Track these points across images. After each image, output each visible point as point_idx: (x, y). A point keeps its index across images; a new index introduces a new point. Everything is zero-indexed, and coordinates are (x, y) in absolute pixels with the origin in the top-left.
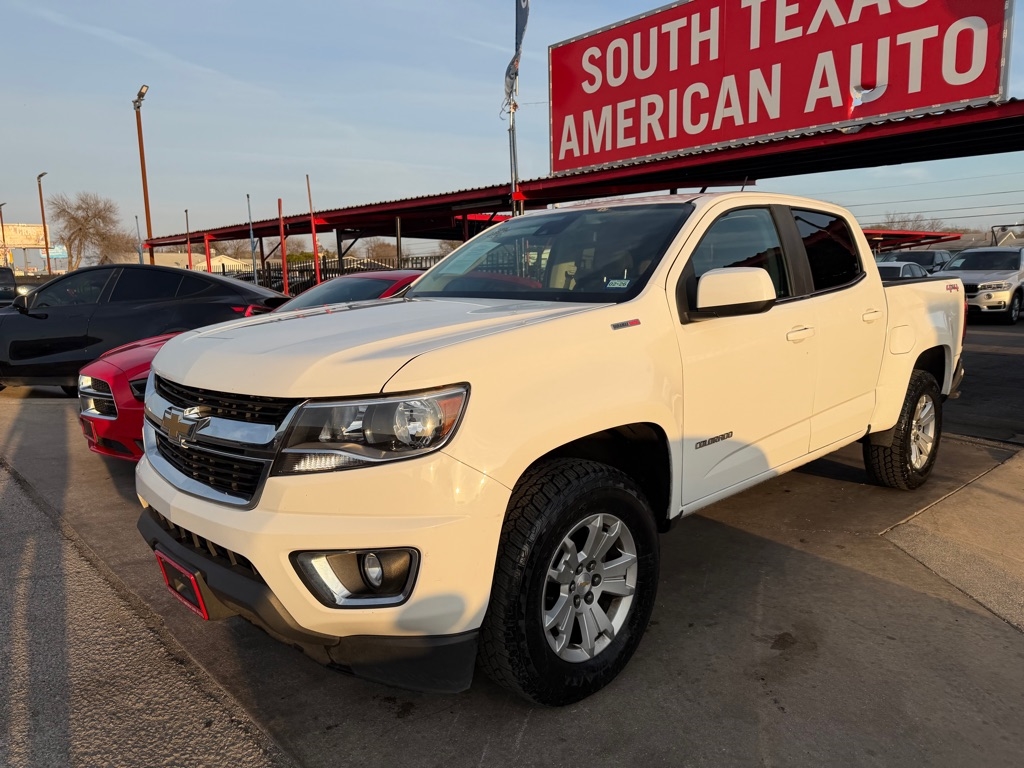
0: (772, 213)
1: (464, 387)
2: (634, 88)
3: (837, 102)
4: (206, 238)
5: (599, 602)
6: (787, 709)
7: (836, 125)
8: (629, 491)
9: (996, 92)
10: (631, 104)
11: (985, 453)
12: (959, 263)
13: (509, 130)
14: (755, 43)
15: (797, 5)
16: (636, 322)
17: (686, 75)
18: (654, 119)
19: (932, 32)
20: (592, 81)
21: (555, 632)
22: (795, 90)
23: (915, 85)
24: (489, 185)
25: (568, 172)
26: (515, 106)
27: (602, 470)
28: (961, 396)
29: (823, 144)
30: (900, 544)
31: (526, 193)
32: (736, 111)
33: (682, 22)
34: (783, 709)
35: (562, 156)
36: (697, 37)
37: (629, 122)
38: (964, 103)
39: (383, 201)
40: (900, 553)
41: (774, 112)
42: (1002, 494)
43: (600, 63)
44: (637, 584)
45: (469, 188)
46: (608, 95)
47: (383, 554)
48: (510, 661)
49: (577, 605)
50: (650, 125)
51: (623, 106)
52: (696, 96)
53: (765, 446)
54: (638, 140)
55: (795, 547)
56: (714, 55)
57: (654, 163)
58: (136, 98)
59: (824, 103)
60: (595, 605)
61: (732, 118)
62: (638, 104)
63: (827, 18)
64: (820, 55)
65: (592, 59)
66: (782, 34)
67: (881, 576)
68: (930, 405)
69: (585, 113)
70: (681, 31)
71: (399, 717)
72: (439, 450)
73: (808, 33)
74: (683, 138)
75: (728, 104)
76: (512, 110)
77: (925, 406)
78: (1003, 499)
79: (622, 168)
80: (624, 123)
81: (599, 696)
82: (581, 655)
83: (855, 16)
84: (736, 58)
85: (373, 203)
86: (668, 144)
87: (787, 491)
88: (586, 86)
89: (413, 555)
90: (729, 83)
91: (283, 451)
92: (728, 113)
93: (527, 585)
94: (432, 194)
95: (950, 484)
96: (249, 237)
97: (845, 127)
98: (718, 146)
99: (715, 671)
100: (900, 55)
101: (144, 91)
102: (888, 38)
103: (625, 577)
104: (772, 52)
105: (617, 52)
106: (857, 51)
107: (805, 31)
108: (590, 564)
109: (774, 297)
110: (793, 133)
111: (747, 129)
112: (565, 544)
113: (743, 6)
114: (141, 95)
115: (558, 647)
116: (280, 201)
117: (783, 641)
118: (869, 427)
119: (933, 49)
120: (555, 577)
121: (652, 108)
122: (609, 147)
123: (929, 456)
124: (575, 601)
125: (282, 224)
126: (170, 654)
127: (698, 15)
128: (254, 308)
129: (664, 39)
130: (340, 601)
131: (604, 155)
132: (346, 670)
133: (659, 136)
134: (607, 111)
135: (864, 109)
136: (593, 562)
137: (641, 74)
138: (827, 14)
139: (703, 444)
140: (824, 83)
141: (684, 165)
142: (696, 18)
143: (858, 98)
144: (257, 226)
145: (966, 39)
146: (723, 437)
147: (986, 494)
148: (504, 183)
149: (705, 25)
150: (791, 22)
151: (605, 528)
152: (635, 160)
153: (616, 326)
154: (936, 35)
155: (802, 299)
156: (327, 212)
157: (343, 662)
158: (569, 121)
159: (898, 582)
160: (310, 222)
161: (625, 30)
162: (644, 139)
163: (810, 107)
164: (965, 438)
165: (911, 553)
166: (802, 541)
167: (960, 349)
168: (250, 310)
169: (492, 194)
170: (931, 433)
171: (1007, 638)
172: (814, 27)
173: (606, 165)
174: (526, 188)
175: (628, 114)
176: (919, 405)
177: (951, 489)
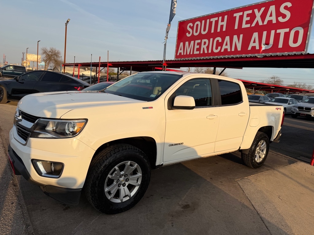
0: (210, 81)
1: (86, 120)
2: (201, 37)
3: (257, 48)
4: (79, 65)
5: (127, 186)
6: (174, 226)
7: (256, 55)
8: (140, 156)
9: (304, 51)
10: (199, 41)
11: (287, 161)
12: (307, 101)
13: (164, 45)
14: (236, 27)
15: (249, 18)
16: (152, 108)
17: (216, 35)
18: (205, 47)
19: (287, 30)
20: (189, 33)
21: (109, 193)
22: (246, 43)
23: (280, 45)
24: (157, 60)
25: (179, 59)
26: (167, 38)
27: (132, 149)
28: (279, 142)
29: (252, 60)
30: (241, 184)
31: (167, 64)
32: (228, 47)
33: (216, 19)
34: (173, 225)
35: (178, 54)
36: (220, 24)
37: (198, 47)
38: (294, 53)
39: (128, 61)
40: (238, 187)
41: (239, 49)
42: (283, 174)
43: (192, 28)
44: (141, 183)
45: (151, 60)
46: (193, 38)
47: (55, 164)
48: (92, 199)
49: (119, 187)
50: (204, 48)
51: (197, 41)
52: (218, 41)
53: (196, 149)
54: (200, 52)
55: (208, 180)
56: (224, 29)
57: (203, 59)
58: (66, 22)
59: (254, 48)
60: (126, 187)
61: (227, 49)
62: (201, 41)
63: (257, 22)
64: (254, 33)
65: (190, 27)
66: (244, 26)
67: (228, 193)
68: (265, 143)
69: (186, 42)
70: (216, 21)
71: (64, 210)
72: (74, 137)
73: (252, 26)
74: (213, 53)
75: (226, 45)
76: (166, 39)
77: (263, 144)
78: (283, 176)
79: (194, 60)
80: (197, 47)
81: (122, 213)
82: (118, 201)
83: (265, 23)
84: (230, 31)
85: (125, 61)
86: (208, 54)
87: (217, 163)
88: (187, 34)
89: (62, 165)
90: (227, 38)
91: (34, 131)
92: (226, 47)
93: (99, 178)
94: (141, 61)
95: (269, 168)
96: (90, 66)
97: (259, 56)
98: (222, 57)
99: (160, 212)
100: (277, 36)
101: (68, 20)
102: (274, 30)
103: (137, 181)
104: (240, 31)
105: (197, 25)
106: (265, 33)
107: (251, 25)
108: (125, 175)
109: (195, 106)
110: (244, 55)
111: (231, 53)
112: (115, 168)
113: (234, 16)
114: (68, 22)
115: (109, 198)
116: (100, 57)
117: (186, 207)
118: (240, 147)
119: (287, 35)
120: (110, 178)
121: (205, 43)
122: (191, 53)
123: (263, 159)
124: (118, 185)
125: (100, 64)
126: (13, 183)
127: (221, 17)
128: (80, 88)
129: (211, 23)
130: (43, 175)
131: (190, 55)
132: (47, 194)
133: (206, 52)
134: (192, 42)
135: (265, 51)
136: (127, 175)
137: (203, 33)
138: (258, 21)
139: (172, 145)
140: (254, 42)
141: (212, 61)
142: (220, 18)
143: (264, 47)
144: (93, 64)
145: (297, 33)
146: (180, 144)
147: (278, 173)
148: (161, 60)
149: (223, 21)
150: (247, 22)
151: (131, 165)
152: (198, 58)
153: (144, 108)
154: (288, 31)
155: (215, 107)
156: (112, 62)
157: (47, 192)
158: (182, 44)
159: (232, 195)
160: (107, 64)
161: (200, 19)
162: (202, 52)
163: (250, 48)
164: (284, 155)
165: (242, 187)
166: (211, 178)
167: (280, 128)
168: (79, 88)
169: (158, 63)
170: (265, 152)
171: (254, 216)
172: (253, 25)
173: (190, 59)
174: (167, 62)
175: (198, 44)
176: (260, 143)
177: (268, 170)
